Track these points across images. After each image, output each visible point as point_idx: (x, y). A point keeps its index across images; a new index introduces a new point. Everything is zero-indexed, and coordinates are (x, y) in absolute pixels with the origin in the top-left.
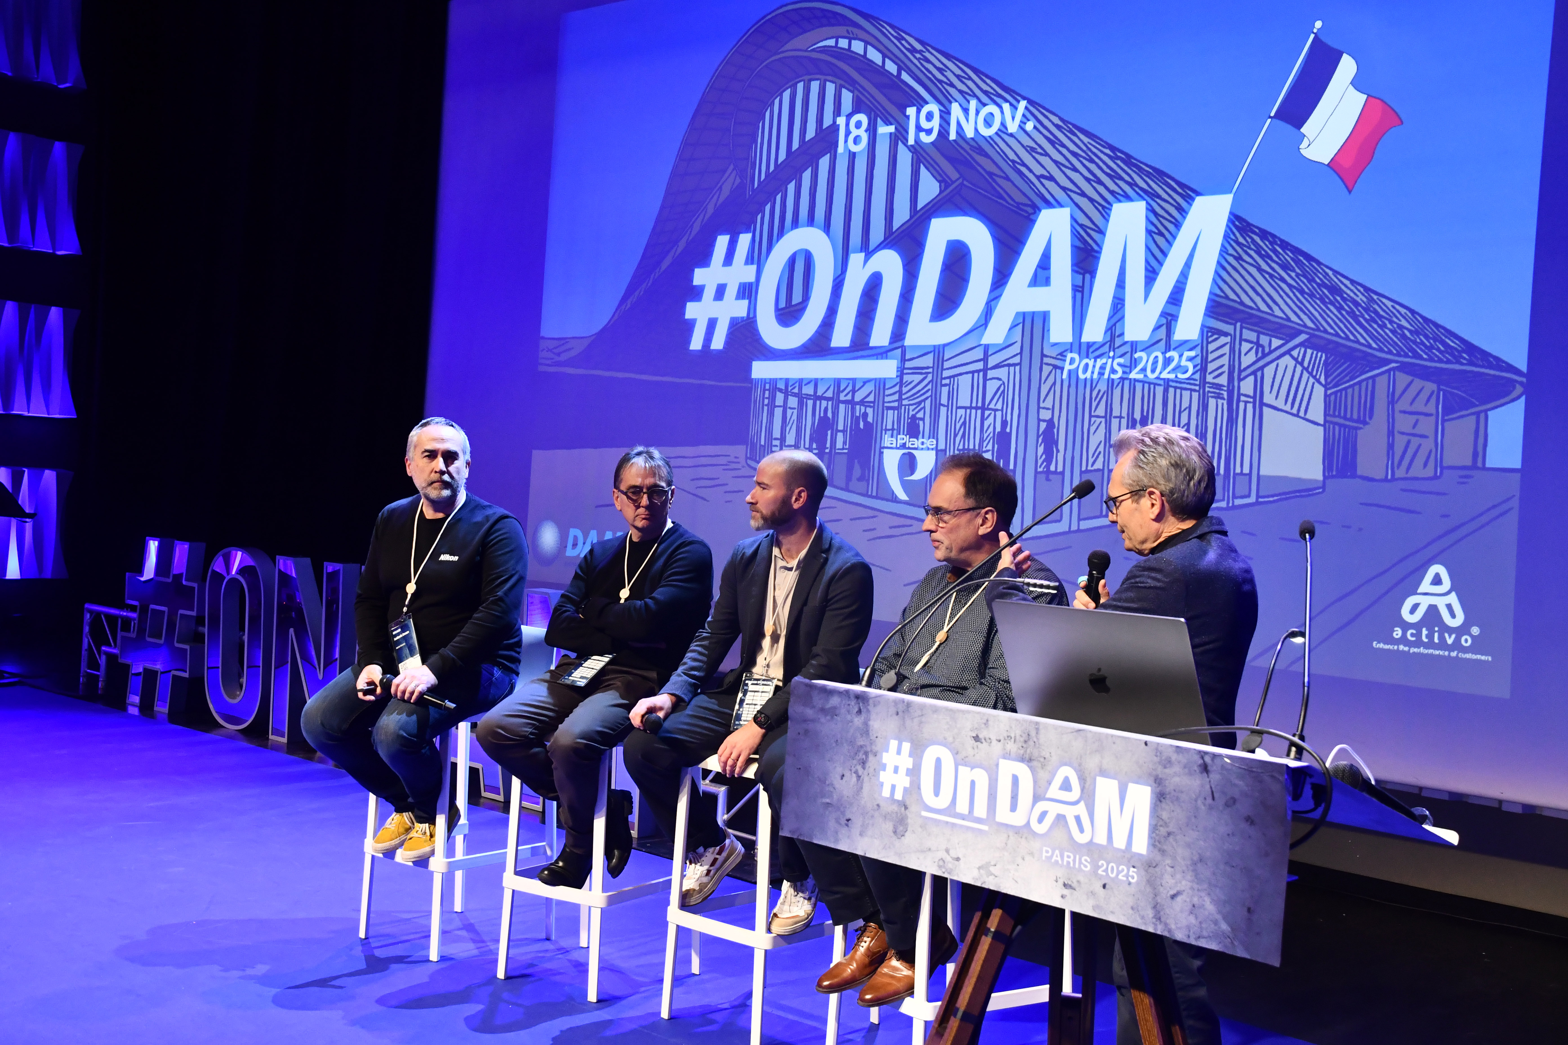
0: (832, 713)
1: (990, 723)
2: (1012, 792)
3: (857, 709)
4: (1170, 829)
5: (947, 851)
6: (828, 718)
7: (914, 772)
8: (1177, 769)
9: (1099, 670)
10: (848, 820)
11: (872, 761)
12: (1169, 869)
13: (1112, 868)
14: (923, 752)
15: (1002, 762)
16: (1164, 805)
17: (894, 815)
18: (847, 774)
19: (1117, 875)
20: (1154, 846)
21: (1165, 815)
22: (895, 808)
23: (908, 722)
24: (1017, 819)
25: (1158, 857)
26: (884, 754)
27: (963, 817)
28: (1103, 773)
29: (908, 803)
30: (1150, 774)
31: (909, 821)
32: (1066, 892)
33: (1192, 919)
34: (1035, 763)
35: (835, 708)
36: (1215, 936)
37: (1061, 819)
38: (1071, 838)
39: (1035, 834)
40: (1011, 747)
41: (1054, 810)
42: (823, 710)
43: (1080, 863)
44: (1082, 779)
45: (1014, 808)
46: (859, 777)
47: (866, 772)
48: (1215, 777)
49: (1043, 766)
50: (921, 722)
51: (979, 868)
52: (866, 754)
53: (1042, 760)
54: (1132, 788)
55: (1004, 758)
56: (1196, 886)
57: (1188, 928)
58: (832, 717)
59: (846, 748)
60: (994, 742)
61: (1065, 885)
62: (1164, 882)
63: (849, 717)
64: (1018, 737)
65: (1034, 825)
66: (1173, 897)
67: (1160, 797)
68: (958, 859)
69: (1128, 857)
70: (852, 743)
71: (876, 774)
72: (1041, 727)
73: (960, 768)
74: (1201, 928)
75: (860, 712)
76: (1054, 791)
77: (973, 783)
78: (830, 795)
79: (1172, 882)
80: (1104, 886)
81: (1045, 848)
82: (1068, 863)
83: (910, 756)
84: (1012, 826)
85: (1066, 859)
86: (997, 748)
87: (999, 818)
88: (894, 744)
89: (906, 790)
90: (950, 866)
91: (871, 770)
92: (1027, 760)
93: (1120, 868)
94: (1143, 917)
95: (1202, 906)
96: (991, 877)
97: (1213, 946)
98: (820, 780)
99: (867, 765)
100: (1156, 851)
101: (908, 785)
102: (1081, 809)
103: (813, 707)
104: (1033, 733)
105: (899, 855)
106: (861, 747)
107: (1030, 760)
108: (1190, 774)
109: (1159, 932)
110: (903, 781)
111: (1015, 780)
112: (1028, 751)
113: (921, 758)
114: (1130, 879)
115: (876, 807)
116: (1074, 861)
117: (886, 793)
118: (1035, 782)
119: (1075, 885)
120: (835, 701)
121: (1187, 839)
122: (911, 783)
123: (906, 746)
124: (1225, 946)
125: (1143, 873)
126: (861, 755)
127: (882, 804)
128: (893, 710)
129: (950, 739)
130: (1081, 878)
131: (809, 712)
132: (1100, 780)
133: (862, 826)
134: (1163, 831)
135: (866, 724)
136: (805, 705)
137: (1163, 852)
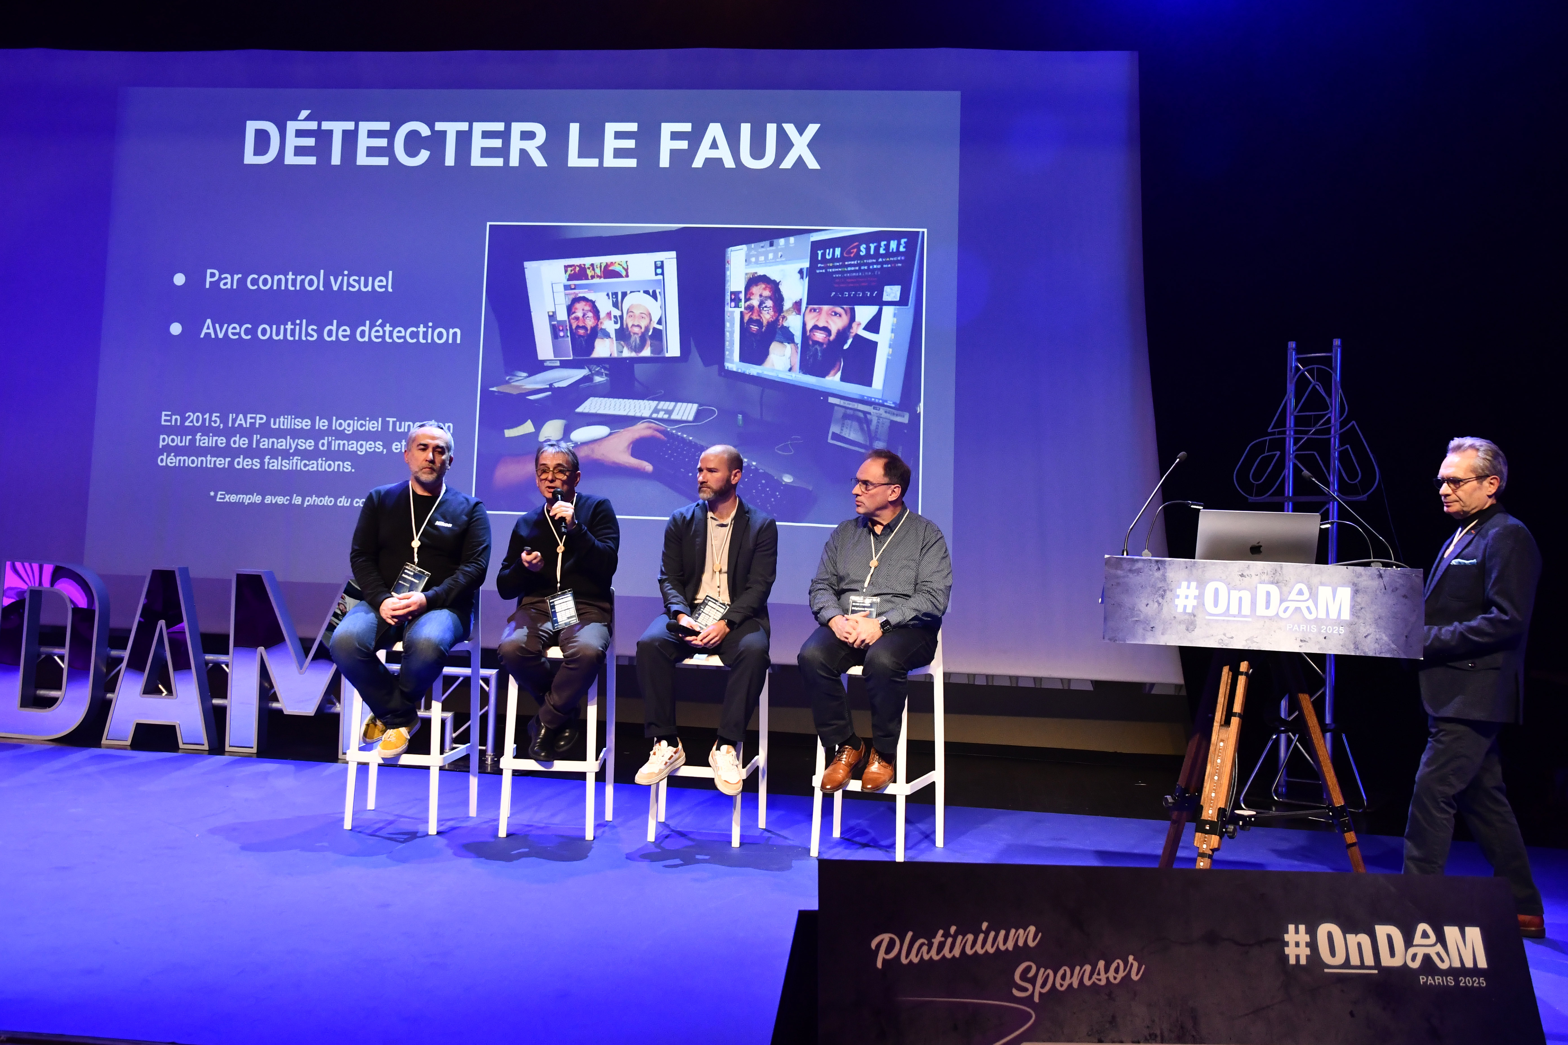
0: (1139, 571)
1: (1250, 567)
2: (1266, 599)
3: (1156, 567)
4: (1363, 605)
5: (1225, 635)
6: (1136, 574)
7: (1200, 597)
8: (1365, 578)
9: (1259, 543)
10: (1152, 628)
11: (1169, 594)
12: (1363, 624)
13: (1330, 629)
14: (1206, 586)
15: (1259, 586)
16: (1358, 595)
17: (1186, 621)
18: (1150, 602)
19: (1333, 631)
20: (1353, 615)
21: (1359, 600)
22: (1187, 617)
23: (1194, 571)
24: (1271, 612)
25: (1356, 620)
26: (1178, 590)
27: (1234, 616)
28: (1322, 584)
29: (1195, 613)
30: (1350, 582)
31: (1197, 622)
32: (1302, 644)
33: (1376, 645)
34: (1280, 584)
35: (1141, 569)
36: (1389, 651)
37: (1298, 609)
38: (1304, 617)
39: (1281, 619)
40: (1265, 577)
41: (1292, 606)
42: (1130, 571)
43: (1310, 628)
44: (1310, 589)
45: (1268, 606)
46: (1159, 604)
47: (1165, 600)
48: (1386, 579)
49: (1285, 585)
50: (1203, 571)
51: (1246, 640)
52: (1165, 591)
53: (1285, 582)
54: (1340, 589)
55: (1261, 583)
56: (1377, 630)
57: (1375, 649)
58: (1138, 574)
59: (1149, 589)
60: (1254, 576)
61: (1301, 641)
62: (1360, 631)
63: (1151, 573)
64: (1269, 573)
65: (1281, 614)
66: (1365, 637)
67: (1356, 592)
68: (1232, 638)
69: (1339, 622)
70: (1153, 586)
71: (1172, 600)
72: (1283, 566)
73: (1231, 591)
74: (1381, 649)
75: (1159, 569)
76: (1293, 596)
77: (1240, 599)
78: (1138, 615)
79: (1364, 630)
80: (1325, 638)
81: (1288, 625)
82: (1303, 630)
83: (1197, 588)
84: (1267, 617)
85: (1301, 628)
86: (1255, 579)
87: (1258, 614)
88: (1184, 584)
89: (1194, 607)
90: (1227, 642)
91: (1169, 599)
92: (1277, 583)
93: (1334, 628)
94: (1348, 649)
95: (1381, 639)
96: (1254, 644)
97: (1388, 656)
98: (1130, 609)
99: (1165, 597)
100: (1355, 617)
101: (1195, 604)
102: (1310, 603)
103: (1124, 570)
104: (1279, 569)
105: (1191, 641)
106: (1161, 587)
107: (1278, 582)
108: (1372, 579)
109: (1358, 654)
110: (1191, 603)
111: (1268, 594)
112: (1276, 578)
113: (1204, 589)
114: (1340, 632)
115: (1173, 618)
116: (1307, 629)
117: (1180, 609)
118: (1281, 593)
119: (1307, 639)
120: (1139, 565)
121: (1372, 609)
122: (1198, 603)
123: (1194, 584)
124: (1394, 655)
125: (1348, 628)
126: (1161, 592)
127: (1176, 616)
128: (1184, 566)
129: (1225, 578)
130: (1311, 636)
131: (1119, 572)
132: (1320, 588)
133: (1164, 629)
134: (1358, 607)
135: (1164, 575)
136: (1116, 569)
137: (1358, 617)
